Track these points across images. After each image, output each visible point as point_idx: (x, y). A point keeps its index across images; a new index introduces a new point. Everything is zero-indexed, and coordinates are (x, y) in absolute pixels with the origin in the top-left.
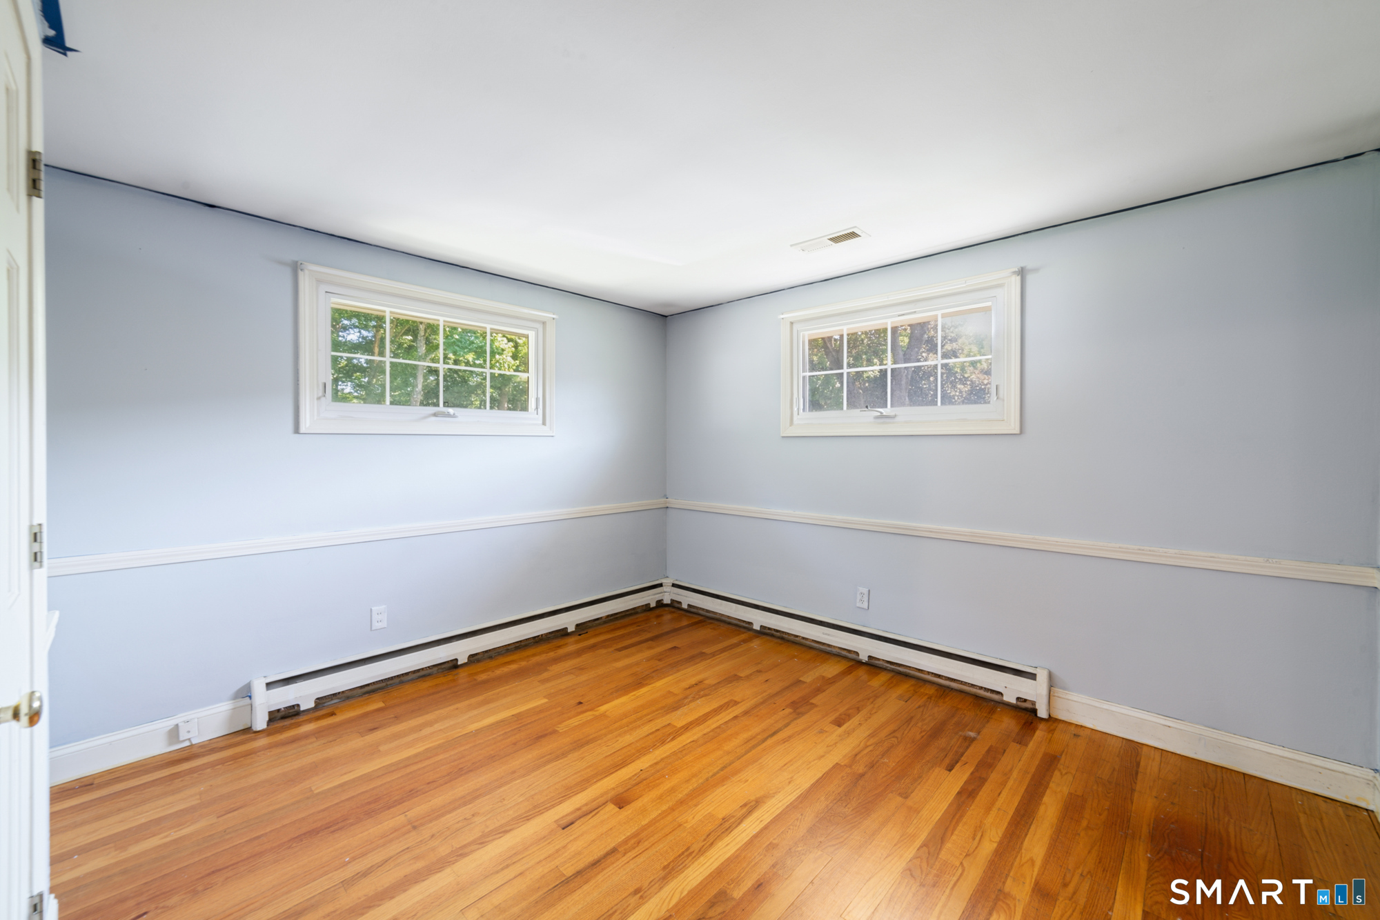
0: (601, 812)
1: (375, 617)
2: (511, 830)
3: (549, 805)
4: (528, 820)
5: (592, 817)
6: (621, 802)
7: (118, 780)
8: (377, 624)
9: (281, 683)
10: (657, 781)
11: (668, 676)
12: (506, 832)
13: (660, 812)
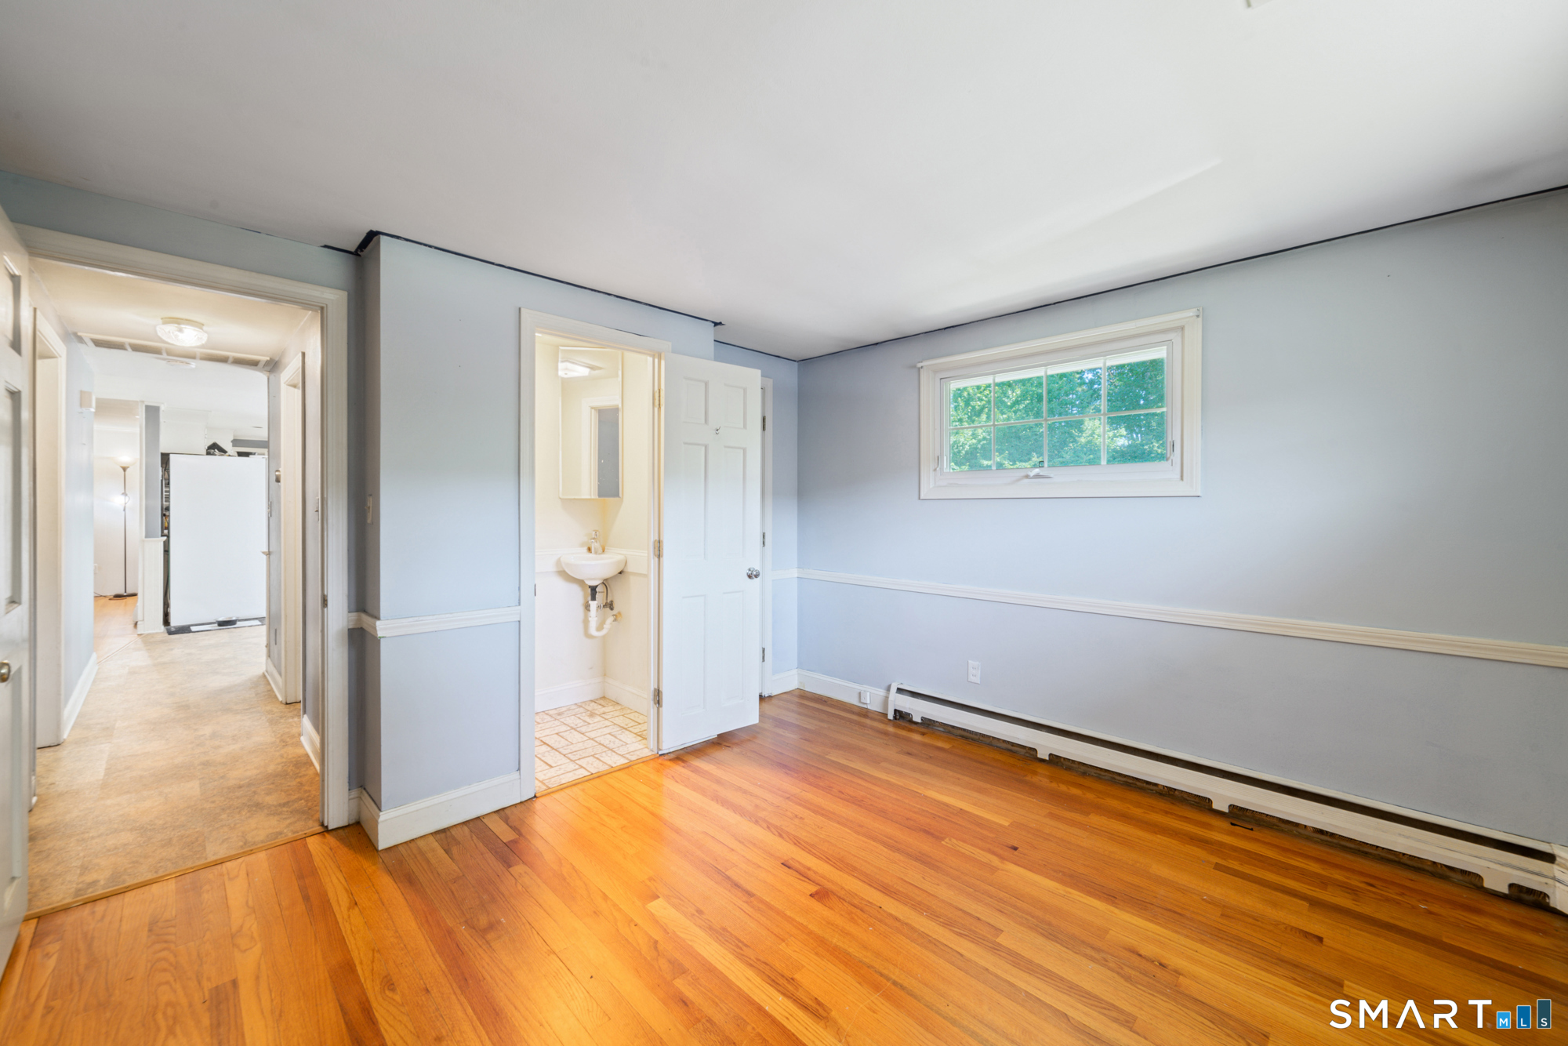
0: (806, 884)
1: (971, 670)
2: (783, 838)
3: (815, 852)
4: (795, 844)
5: (799, 879)
6: (822, 895)
7: (832, 706)
8: (972, 677)
9: (909, 694)
10: (860, 921)
11: (1166, 928)
12: (781, 836)
13: (805, 923)
